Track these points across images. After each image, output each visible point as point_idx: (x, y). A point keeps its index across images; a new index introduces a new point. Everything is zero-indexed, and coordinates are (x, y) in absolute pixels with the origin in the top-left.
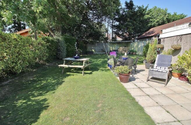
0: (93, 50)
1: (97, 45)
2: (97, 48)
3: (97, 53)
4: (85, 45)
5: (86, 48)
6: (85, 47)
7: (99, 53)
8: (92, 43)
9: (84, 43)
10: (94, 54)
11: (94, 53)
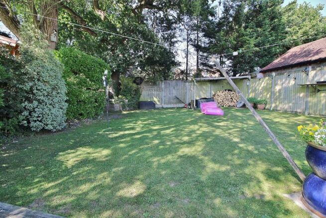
0: (155, 99)
1: (163, 86)
2: (163, 94)
3: (165, 106)
4: (135, 85)
5: (137, 93)
6: (135, 90)
7: (169, 106)
8: (153, 82)
9: (134, 82)
10: (158, 109)
11: (156, 106)
